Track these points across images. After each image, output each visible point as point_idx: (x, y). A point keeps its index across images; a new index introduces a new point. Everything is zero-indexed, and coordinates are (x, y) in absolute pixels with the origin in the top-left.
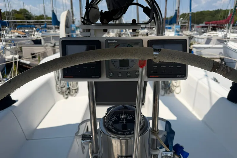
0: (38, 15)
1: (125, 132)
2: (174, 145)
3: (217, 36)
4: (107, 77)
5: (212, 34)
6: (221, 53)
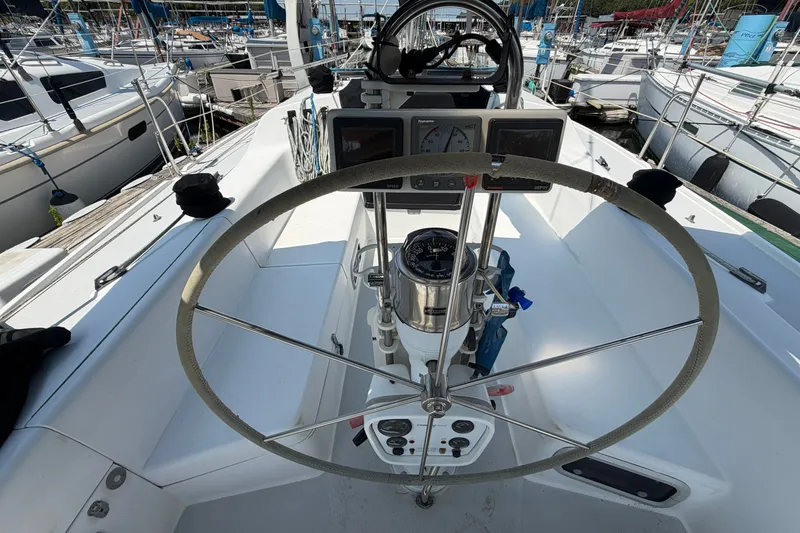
1: (438, 273)
2: (511, 288)
3: (637, 50)
4: (413, 187)
6: (633, 95)
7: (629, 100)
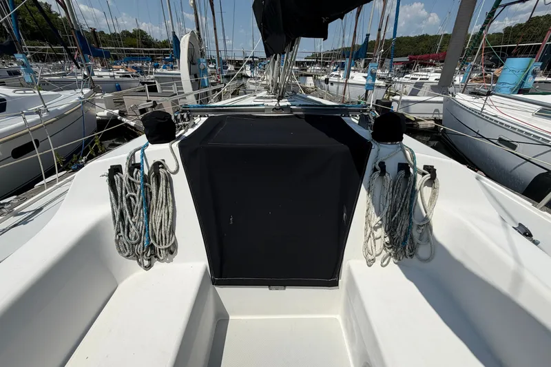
0: (162, 40)
3: (427, 79)
5: (419, 75)
6: (437, 110)
7: (433, 114)
